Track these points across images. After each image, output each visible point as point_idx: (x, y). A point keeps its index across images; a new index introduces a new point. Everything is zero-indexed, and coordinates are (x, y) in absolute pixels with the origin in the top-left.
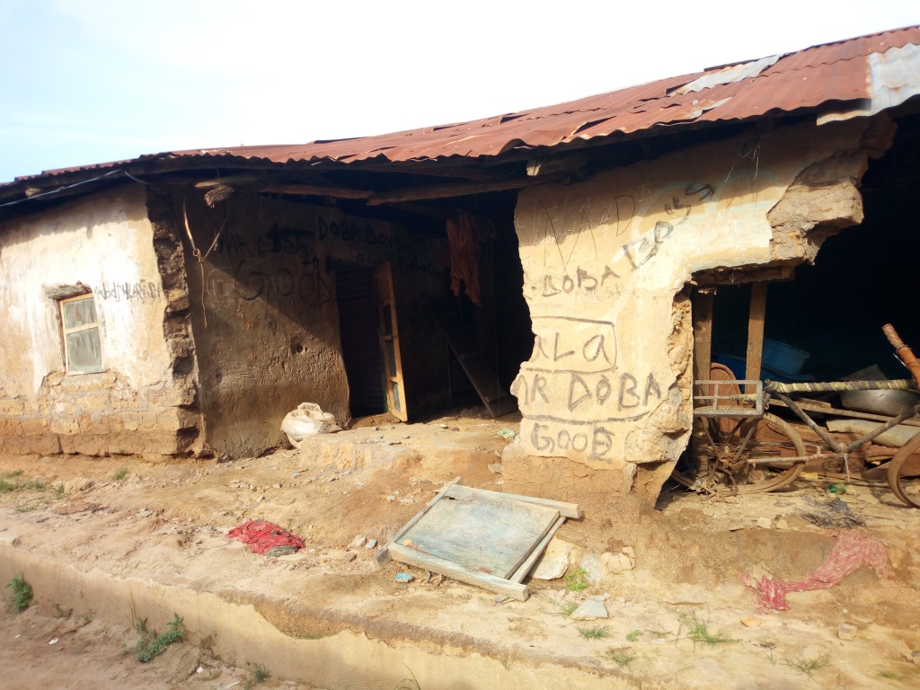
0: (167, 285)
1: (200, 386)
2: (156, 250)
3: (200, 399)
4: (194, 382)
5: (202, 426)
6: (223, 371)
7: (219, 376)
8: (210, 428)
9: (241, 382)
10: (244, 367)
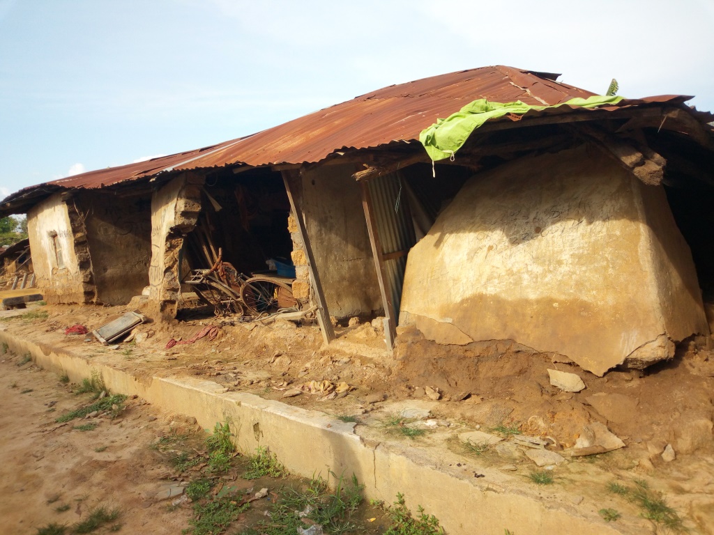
0: (75, 231)
1: (93, 274)
2: (70, 217)
3: (94, 279)
4: (90, 272)
5: (96, 291)
6: (108, 267)
7: (105, 270)
8: (100, 292)
9: (118, 272)
10: (120, 265)
